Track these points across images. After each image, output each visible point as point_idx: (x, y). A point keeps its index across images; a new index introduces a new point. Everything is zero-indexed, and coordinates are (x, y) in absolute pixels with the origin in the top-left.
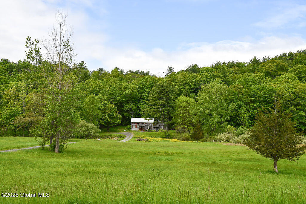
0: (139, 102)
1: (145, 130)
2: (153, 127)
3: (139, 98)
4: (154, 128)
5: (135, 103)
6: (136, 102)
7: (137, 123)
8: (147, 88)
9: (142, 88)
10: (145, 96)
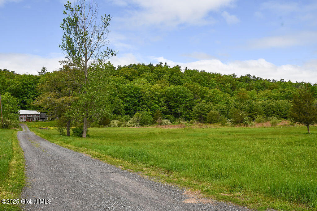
0: (24, 96)
1: (32, 121)
2: (39, 118)
3: (23, 92)
4: (41, 119)
5: (19, 97)
6: (21, 97)
7: (25, 115)
8: (30, 84)
9: (26, 84)
10: (29, 91)
